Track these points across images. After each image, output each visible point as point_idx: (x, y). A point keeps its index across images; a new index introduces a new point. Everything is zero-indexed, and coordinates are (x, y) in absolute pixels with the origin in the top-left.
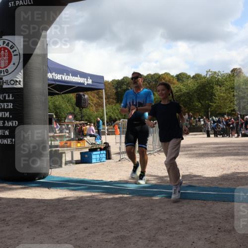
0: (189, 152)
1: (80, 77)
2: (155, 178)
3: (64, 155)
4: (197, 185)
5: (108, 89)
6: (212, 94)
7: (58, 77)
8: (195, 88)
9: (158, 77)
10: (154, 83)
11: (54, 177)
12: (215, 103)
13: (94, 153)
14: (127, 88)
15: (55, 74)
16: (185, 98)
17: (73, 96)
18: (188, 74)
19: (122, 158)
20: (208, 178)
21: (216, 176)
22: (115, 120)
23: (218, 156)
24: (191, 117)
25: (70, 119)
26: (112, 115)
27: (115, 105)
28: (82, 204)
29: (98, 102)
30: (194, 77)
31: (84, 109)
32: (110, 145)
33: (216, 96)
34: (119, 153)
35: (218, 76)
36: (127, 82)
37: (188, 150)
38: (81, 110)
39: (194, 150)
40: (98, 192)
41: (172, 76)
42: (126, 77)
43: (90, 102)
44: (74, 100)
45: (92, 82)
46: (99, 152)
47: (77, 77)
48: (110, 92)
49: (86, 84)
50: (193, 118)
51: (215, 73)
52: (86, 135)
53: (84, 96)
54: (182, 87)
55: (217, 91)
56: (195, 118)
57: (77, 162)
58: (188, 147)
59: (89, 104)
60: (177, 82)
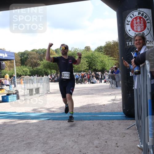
2: (45, 109)
9: (45, 50)
10: (42, 54)
14: (27, 57)
22: (21, 76)
23: (78, 95)
26: (19, 72)
27: (20, 67)
29: (10, 65)
35: (78, 50)
36: (27, 53)
41: (53, 50)
42: (27, 51)
48: (17, 59)
51: (76, 49)
60: (55, 54)
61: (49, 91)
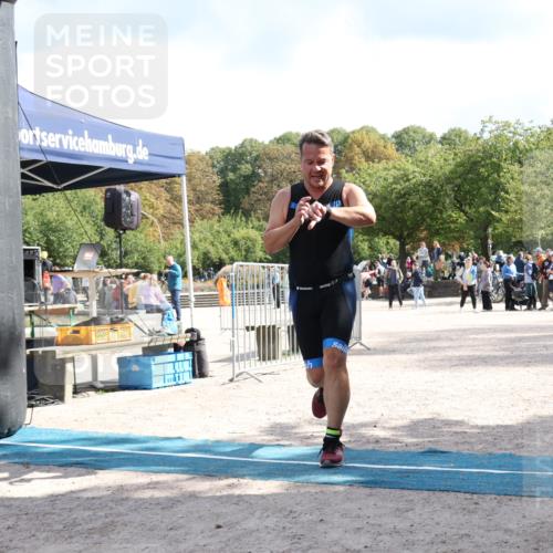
0: (430, 355)
1: (115, 141)
3: (69, 366)
4: (454, 450)
5: (199, 174)
6: (498, 188)
7: (51, 141)
8: (448, 169)
9: (340, 138)
11: (40, 432)
12: (507, 212)
13: (159, 359)
14: (253, 171)
15: (41, 131)
16: (421, 199)
17: (96, 196)
18: (429, 130)
19: (237, 372)
20: (483, 427)
21: (509, 423)
22: (219, 265)
23: (514, 365)
25: (85, 263)
26: (212, 249)
27: (219, 221)
28: (121, 509)
29: (170, 212)
30: (444, 138)
31: (127, 232)
32: (202, 336)
33: (507, 193)
34: (230, 360)
35: (515, 133)
36: (254, 154)
37: (429, 349)
38: (119, 236)
39: (444, 348)
40: (168, 472)
41: (383, 137)
42: (251, 140)
43: (147, 212)
44: (99, 207)
45: (150, 154)
46: (172, 358)
47: (106, 140)
48: (205, 181)
49: (131, 161)
50: (442, 257)
51: (507, 125)
52: (135, 308)
53: (129, 194)
54: (411, 168)
55: (513, 178)
56: (448, 257)
57: (109, 388)
58: (427, 340)
59: (144, 217)
60: (396, 154)
61: (360, 338)
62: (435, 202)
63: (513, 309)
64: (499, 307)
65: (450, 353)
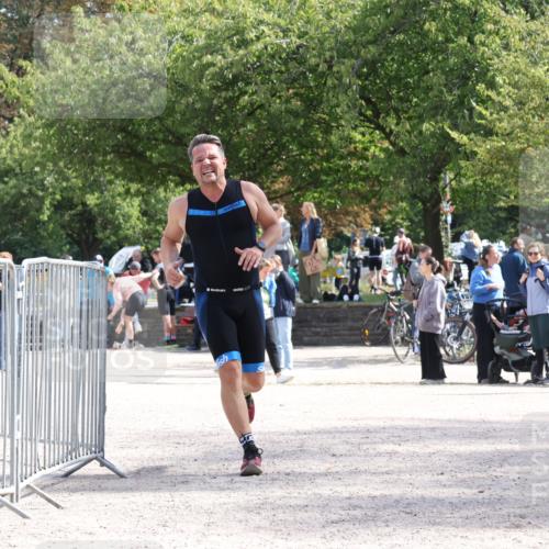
12: (489, 133)
16: (275, 92)
24: (314, 235)
50: (322, 243)
55: (506, 47)
62: (312, 104)
63: (497, 380)
64: (462, 373)
65: (326, 489)
